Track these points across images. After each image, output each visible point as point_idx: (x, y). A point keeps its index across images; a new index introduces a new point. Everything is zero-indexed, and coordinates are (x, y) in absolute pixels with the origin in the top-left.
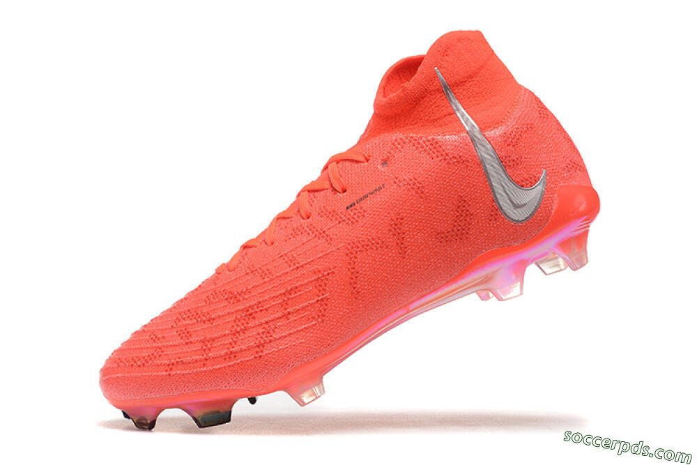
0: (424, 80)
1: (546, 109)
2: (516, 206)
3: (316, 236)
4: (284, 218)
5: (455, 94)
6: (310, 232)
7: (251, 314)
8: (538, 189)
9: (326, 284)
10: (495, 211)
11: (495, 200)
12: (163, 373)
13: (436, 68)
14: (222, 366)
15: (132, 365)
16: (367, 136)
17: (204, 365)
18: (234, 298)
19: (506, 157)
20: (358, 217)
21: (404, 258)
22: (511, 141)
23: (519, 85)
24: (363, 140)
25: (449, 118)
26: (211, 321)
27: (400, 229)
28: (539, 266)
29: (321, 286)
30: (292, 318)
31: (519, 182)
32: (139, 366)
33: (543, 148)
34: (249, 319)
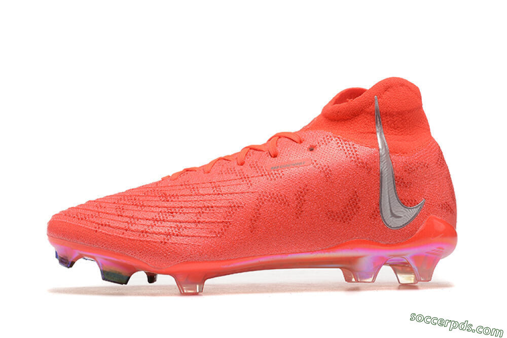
0: (364, 103)
1: (444, 160)
2: (393, 215)
3: (241, 178)
4: (225, 159)
5: (382, 120)
6: (238, 175)
7: (172, 213)
8: (414, 211)
9: (234, 213)
10: (377, 212)
11: (379, 204)
12: (93, 228)
13: (376, 96)
14: (136, 238)
15: (74, 217)
16: (308, 127)
17: (123, 233)
18: (165, 197)
19: (400, 178)
20: (277, 177)
21: (298, 218)
22: (409, 169)
23: (431, 136)
24: (305, 129)
25: (370, 135)
26: (143, 207)
27: (303, 197)
28: (396, 274)
29: (230, 213)
30: (199, 226)
31: (402, 200)
32: (79, 219)
33: (430, 184)
34: (169, 215)
